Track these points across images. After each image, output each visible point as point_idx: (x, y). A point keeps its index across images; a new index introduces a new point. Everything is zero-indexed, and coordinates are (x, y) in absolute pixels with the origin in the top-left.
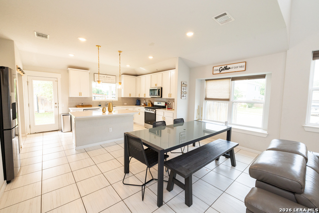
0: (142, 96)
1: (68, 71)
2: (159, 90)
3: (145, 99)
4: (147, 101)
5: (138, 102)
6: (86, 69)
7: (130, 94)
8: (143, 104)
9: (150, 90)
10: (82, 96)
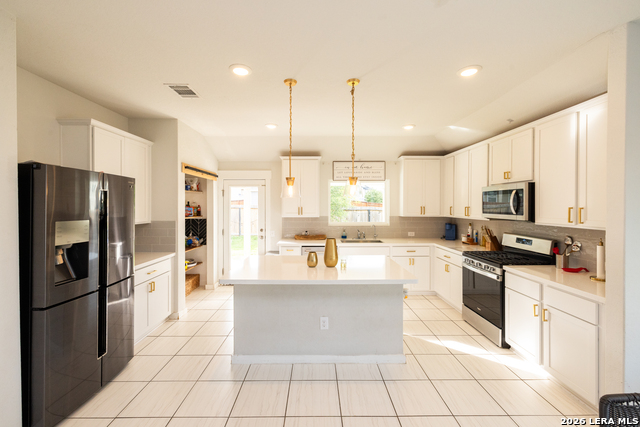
0: (459, 214)
1: (280, 163)
2: (518, 192)
3: (472, 223)
4: (479, 229)
5: (450, 230)
6: (315, 154)
7: (423, 209)
8: (464, 239)
9: (485, 193)
10: (304, 216)
